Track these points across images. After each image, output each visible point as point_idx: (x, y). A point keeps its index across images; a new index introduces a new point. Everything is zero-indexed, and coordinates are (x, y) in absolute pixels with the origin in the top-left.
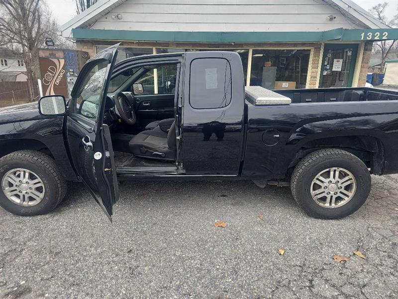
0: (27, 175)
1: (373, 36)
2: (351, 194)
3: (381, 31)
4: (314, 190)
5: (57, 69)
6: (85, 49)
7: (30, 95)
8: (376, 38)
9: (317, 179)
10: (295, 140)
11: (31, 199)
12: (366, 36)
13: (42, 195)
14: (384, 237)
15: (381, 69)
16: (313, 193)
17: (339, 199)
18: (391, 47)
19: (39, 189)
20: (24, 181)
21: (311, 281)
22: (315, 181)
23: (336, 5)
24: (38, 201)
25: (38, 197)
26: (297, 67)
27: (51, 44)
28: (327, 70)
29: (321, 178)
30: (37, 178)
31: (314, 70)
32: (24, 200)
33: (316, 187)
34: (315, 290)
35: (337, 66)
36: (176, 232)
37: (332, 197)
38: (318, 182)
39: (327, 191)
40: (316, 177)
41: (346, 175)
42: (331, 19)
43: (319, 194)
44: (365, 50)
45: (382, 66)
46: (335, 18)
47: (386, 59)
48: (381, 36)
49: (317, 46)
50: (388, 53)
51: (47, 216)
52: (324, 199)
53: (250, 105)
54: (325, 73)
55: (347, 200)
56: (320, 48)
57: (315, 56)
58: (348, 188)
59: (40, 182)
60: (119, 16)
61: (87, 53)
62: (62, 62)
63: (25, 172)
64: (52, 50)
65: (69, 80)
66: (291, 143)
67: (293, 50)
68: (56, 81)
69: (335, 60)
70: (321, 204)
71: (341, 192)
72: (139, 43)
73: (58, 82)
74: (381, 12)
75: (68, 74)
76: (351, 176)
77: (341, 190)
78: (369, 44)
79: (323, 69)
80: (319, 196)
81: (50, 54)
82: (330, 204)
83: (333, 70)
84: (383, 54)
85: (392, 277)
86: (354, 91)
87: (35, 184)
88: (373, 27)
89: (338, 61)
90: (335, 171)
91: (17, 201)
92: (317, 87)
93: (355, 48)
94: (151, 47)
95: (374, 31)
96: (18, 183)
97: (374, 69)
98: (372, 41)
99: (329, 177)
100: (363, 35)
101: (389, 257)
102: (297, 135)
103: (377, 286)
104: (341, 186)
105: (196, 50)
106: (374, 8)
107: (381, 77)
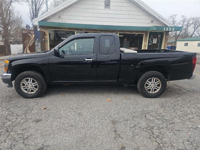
0: (31, 80)
1: (169, 29)
2: (160, 88)
3: (172, 27)
4: (146, 86)
5: (31, 39)
6: (43, 30)
7: (6, 52)
8: (170, 30)
9: (147, 82)
10: (138, 68)
11: (32, 91)
12: (166, 29)
13: (37, 89)
14: (171, 103)
15: (175, 44)
16: (146, 87)
17: (155, 90)
18: (179, 34)
19: (36, 87)
20: (30, 83)
21: (145, 116)
22: (146, 83)
23: (154, 16)
24: (35, 91)
25: (35, 90)
26: (137, 42)
27: (28, 27)
28: (150, 43)
29: (148, 82)
30: (35, 82)
31: (145, 43)
32: (29, 91)
33: (147, 85)
34: (147, 118)
35: (155, 41)
36: (93, 103)
37: (153, 89)
38: (147, 83)
39: (150, 87)
40: (147, 81)
41: (158, 80)
42: (152, 22)
43: (148, 88)
44: (166, 35)
45: (175, 43)
46: (153, 21)
47: (177, 40)
48: (172, 29)
49: (146, 32)
50: (178, 37)
51: (39, 98)
52: (149, 90)
53: (122, 54)
54: (150, 44)
55: (158, 90)
56: (148, 33)
57: (145, 37)
58: (158, 85)
59: (37, 84)
60: (60, 16)
61: (44, 32)
62: (33, 36)
63: (30, 79)
64: (29, 30)
65: (36, 44)
66: (136, 69)
67: (136, 34)
68: (30, 44)
69: (154, 39)
70: (149, 92)
71: (156, 87)
72: (69, 29)
73: (31, 45)
74: (174, 18)
75: (36, 41)
76: (159, 81)
77: (155, 86)
78: (167, 32)
79: (149, 42)
80: (148, 89)
81: (28, 32)
82: (152, 92)
83: (153, 43)
84: (176, 37)
85: (173, 114)
86: (161, 51)
87: (34, 84)
88: (169, 26)
89: (155, 39)
90: (153, 79)
91: (26, 92)
92: (147, 49)
93: (162, 34)
94: (74, 31)
95: (169, 27)
96: (27, 84)
97: (172, 44)
98: (169, 31)
99: (151, 81)
100: (165, 29)
101: (173, 108)
102: (139, 66)
103: (168, 116)
104: (156, 84)
105: (93, 32)
106: (171, 17)
107: (175, 48)
